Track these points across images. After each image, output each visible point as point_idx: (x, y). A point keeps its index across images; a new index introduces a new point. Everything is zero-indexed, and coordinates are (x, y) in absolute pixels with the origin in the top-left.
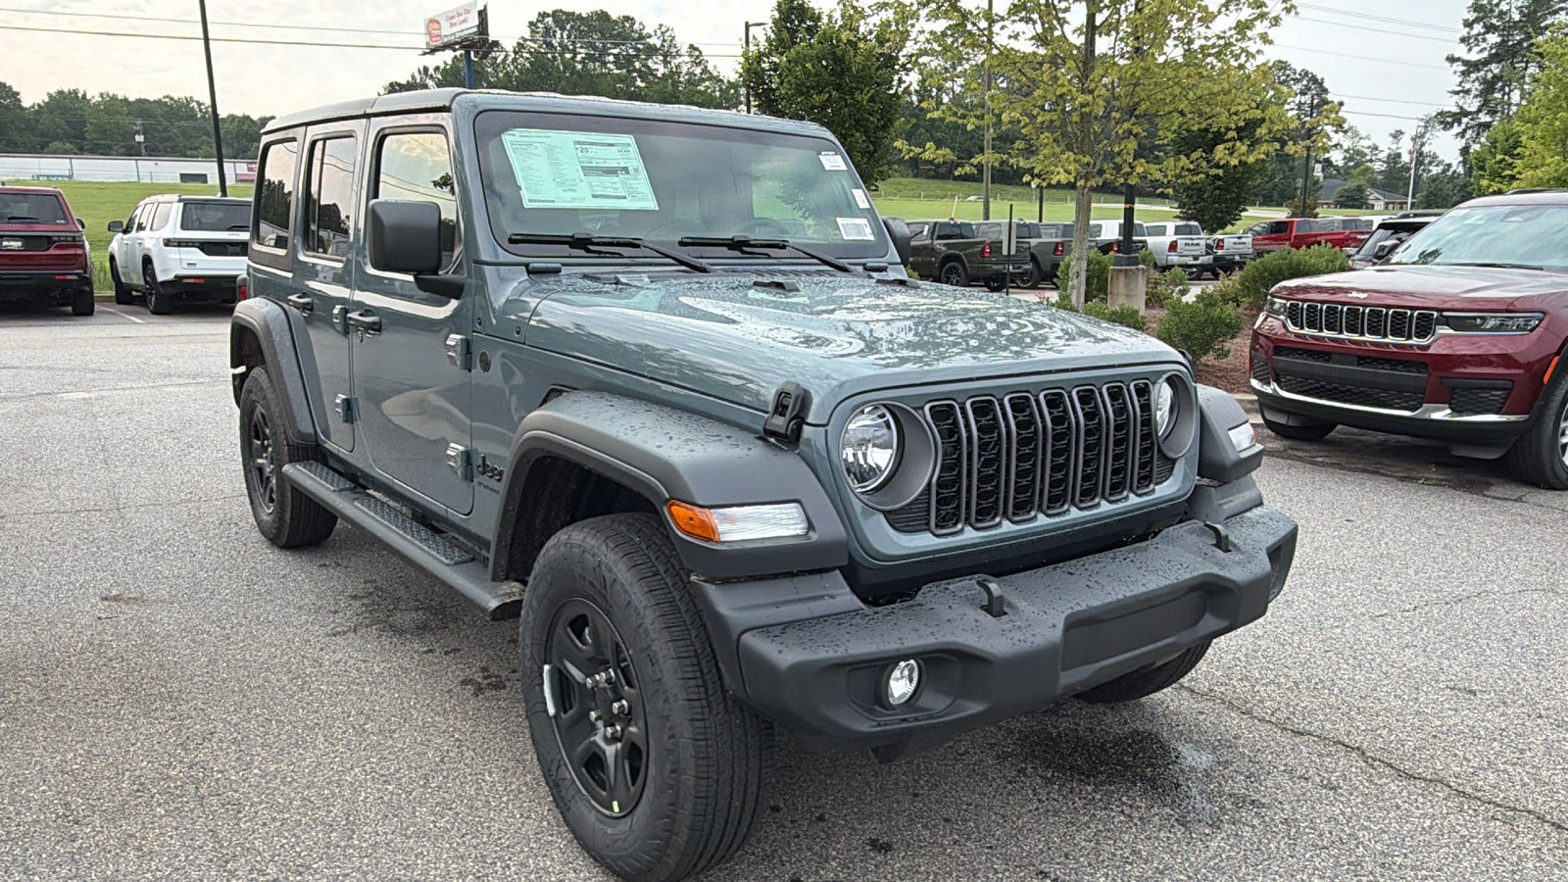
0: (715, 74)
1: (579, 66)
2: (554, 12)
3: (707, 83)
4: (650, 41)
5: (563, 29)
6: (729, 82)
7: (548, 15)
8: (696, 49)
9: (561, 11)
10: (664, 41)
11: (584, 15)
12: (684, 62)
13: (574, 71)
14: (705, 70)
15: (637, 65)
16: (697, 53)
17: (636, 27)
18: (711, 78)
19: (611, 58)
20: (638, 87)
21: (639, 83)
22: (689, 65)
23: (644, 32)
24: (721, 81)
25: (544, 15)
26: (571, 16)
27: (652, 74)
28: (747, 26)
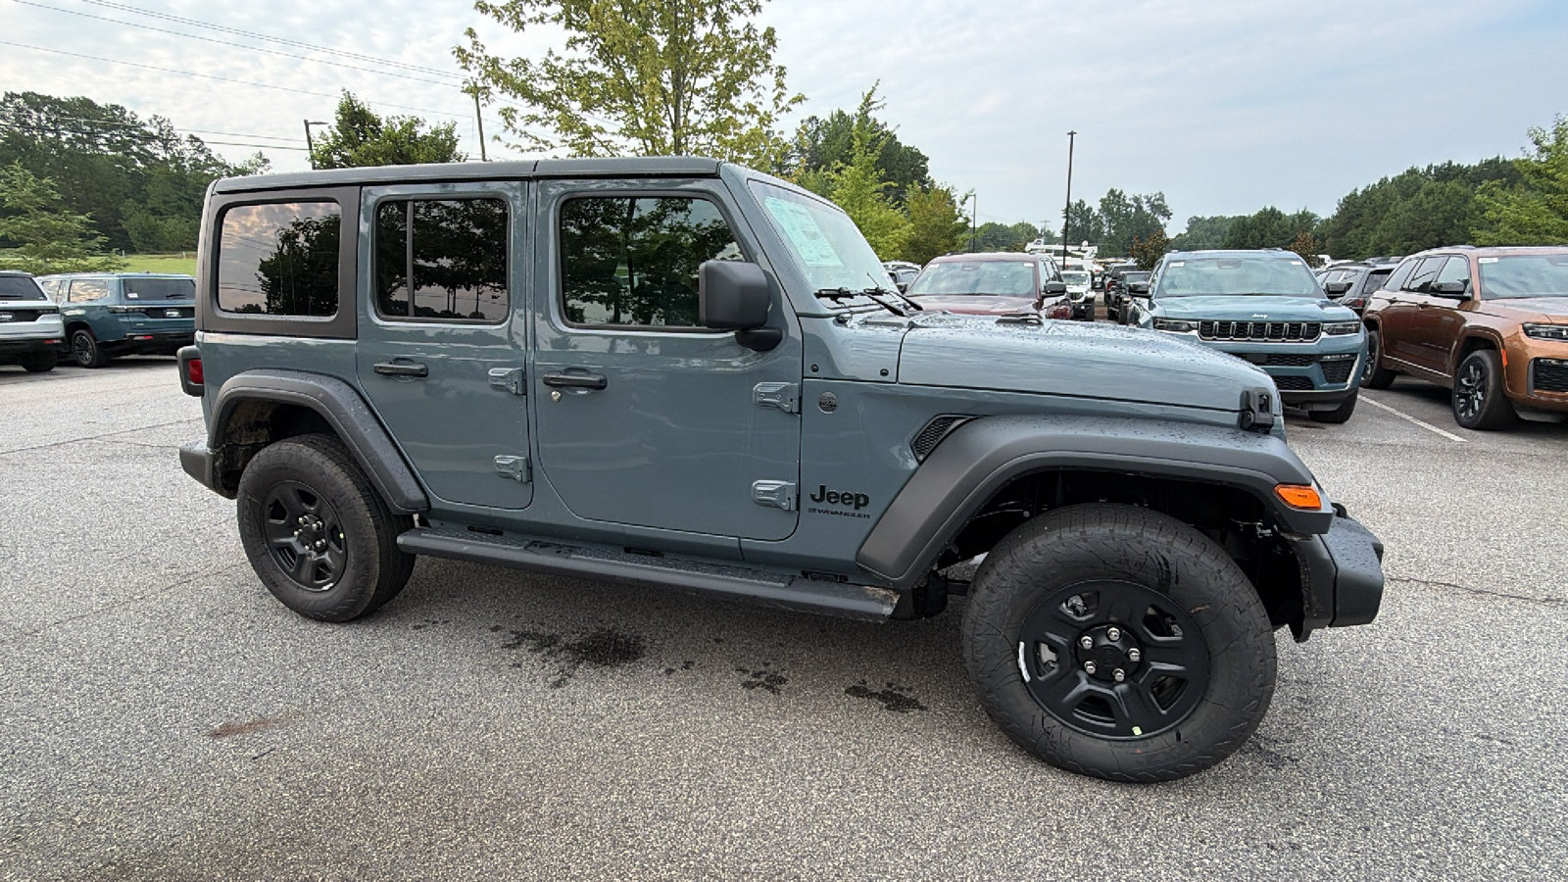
0: (220, 161)
1: (66, 146)
2: (24, 94)
3: (214, 168)
4: (147, 129)
5: (38, 110)
6: (235, 168)
7: (18, 96)
8: (197, 140)
9: (33, 94)
10: (161, 130)
11: (63, 100)
12: (188, 150)
13: (61, 151)
14: (209, 157)
15: (135, 148)
16: (199, 143)
17: (127, 115)
18: (217, 164)
19: (102, 141)
20: (139, 168)
21: (139, 164)
22: (192, 152)
23: (138, 121)
24: (228, 167)
25: (12, 96)
26: (47, 100)
27: (154, 158)
28: (307, 124)
